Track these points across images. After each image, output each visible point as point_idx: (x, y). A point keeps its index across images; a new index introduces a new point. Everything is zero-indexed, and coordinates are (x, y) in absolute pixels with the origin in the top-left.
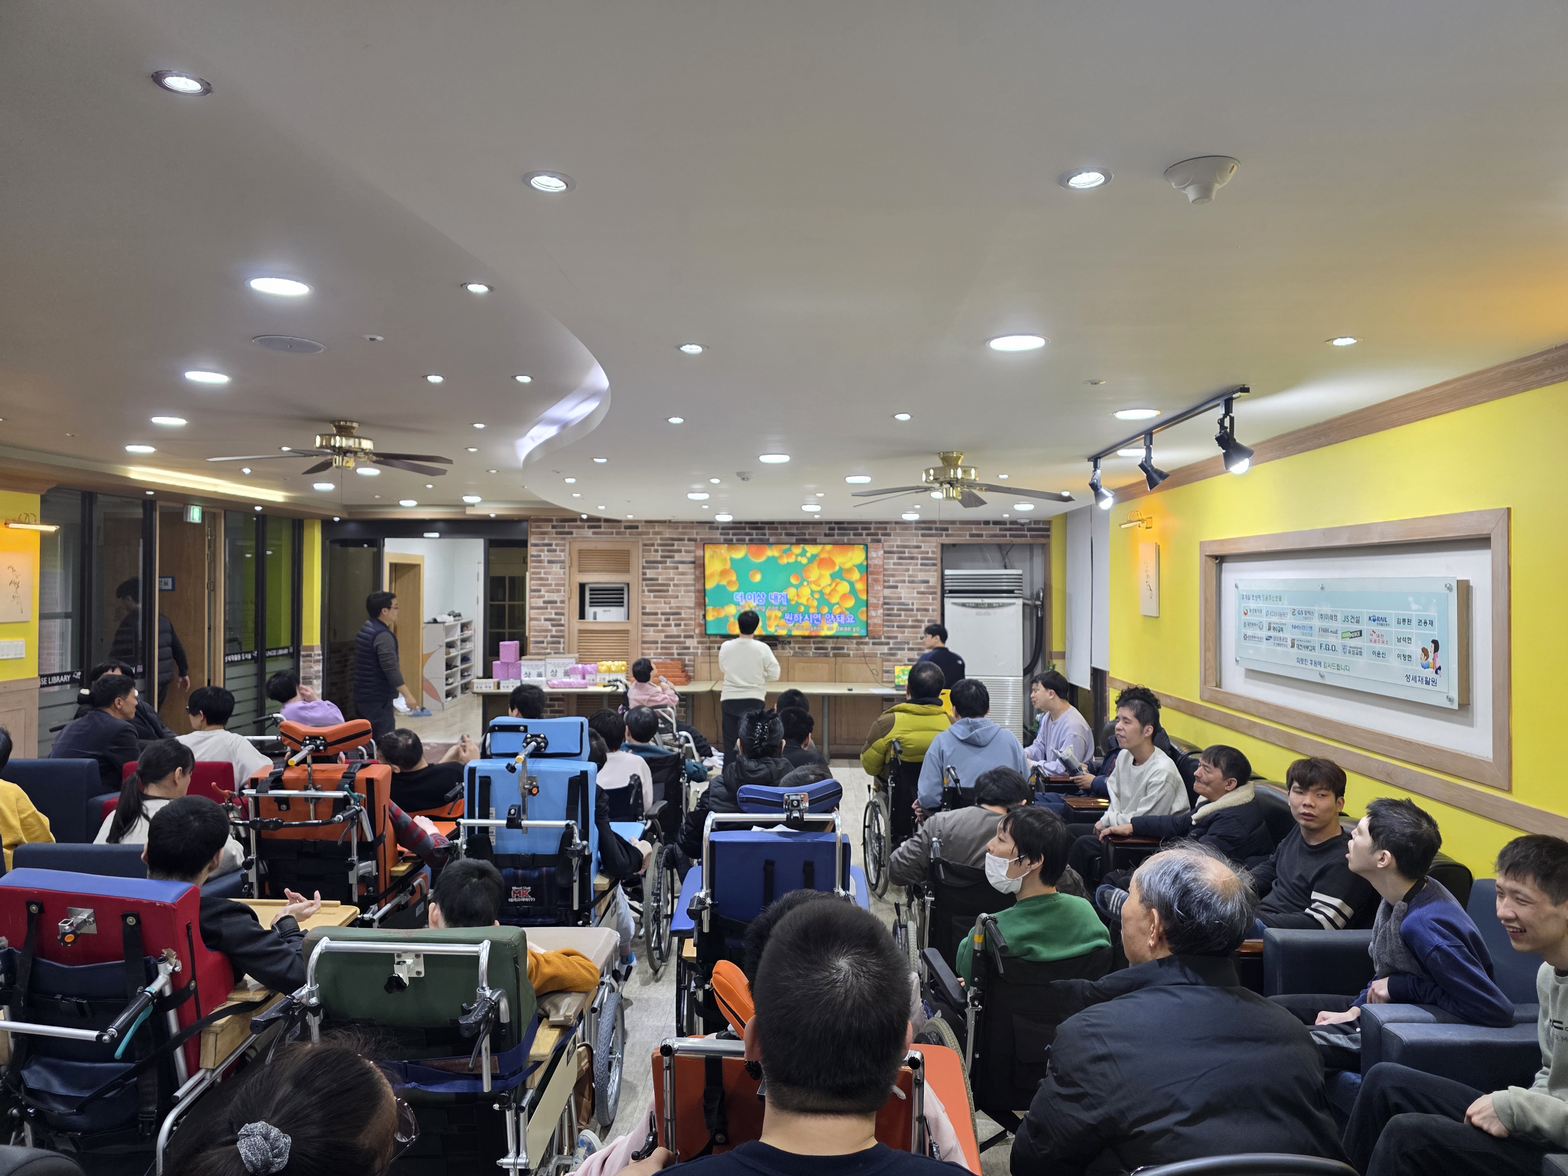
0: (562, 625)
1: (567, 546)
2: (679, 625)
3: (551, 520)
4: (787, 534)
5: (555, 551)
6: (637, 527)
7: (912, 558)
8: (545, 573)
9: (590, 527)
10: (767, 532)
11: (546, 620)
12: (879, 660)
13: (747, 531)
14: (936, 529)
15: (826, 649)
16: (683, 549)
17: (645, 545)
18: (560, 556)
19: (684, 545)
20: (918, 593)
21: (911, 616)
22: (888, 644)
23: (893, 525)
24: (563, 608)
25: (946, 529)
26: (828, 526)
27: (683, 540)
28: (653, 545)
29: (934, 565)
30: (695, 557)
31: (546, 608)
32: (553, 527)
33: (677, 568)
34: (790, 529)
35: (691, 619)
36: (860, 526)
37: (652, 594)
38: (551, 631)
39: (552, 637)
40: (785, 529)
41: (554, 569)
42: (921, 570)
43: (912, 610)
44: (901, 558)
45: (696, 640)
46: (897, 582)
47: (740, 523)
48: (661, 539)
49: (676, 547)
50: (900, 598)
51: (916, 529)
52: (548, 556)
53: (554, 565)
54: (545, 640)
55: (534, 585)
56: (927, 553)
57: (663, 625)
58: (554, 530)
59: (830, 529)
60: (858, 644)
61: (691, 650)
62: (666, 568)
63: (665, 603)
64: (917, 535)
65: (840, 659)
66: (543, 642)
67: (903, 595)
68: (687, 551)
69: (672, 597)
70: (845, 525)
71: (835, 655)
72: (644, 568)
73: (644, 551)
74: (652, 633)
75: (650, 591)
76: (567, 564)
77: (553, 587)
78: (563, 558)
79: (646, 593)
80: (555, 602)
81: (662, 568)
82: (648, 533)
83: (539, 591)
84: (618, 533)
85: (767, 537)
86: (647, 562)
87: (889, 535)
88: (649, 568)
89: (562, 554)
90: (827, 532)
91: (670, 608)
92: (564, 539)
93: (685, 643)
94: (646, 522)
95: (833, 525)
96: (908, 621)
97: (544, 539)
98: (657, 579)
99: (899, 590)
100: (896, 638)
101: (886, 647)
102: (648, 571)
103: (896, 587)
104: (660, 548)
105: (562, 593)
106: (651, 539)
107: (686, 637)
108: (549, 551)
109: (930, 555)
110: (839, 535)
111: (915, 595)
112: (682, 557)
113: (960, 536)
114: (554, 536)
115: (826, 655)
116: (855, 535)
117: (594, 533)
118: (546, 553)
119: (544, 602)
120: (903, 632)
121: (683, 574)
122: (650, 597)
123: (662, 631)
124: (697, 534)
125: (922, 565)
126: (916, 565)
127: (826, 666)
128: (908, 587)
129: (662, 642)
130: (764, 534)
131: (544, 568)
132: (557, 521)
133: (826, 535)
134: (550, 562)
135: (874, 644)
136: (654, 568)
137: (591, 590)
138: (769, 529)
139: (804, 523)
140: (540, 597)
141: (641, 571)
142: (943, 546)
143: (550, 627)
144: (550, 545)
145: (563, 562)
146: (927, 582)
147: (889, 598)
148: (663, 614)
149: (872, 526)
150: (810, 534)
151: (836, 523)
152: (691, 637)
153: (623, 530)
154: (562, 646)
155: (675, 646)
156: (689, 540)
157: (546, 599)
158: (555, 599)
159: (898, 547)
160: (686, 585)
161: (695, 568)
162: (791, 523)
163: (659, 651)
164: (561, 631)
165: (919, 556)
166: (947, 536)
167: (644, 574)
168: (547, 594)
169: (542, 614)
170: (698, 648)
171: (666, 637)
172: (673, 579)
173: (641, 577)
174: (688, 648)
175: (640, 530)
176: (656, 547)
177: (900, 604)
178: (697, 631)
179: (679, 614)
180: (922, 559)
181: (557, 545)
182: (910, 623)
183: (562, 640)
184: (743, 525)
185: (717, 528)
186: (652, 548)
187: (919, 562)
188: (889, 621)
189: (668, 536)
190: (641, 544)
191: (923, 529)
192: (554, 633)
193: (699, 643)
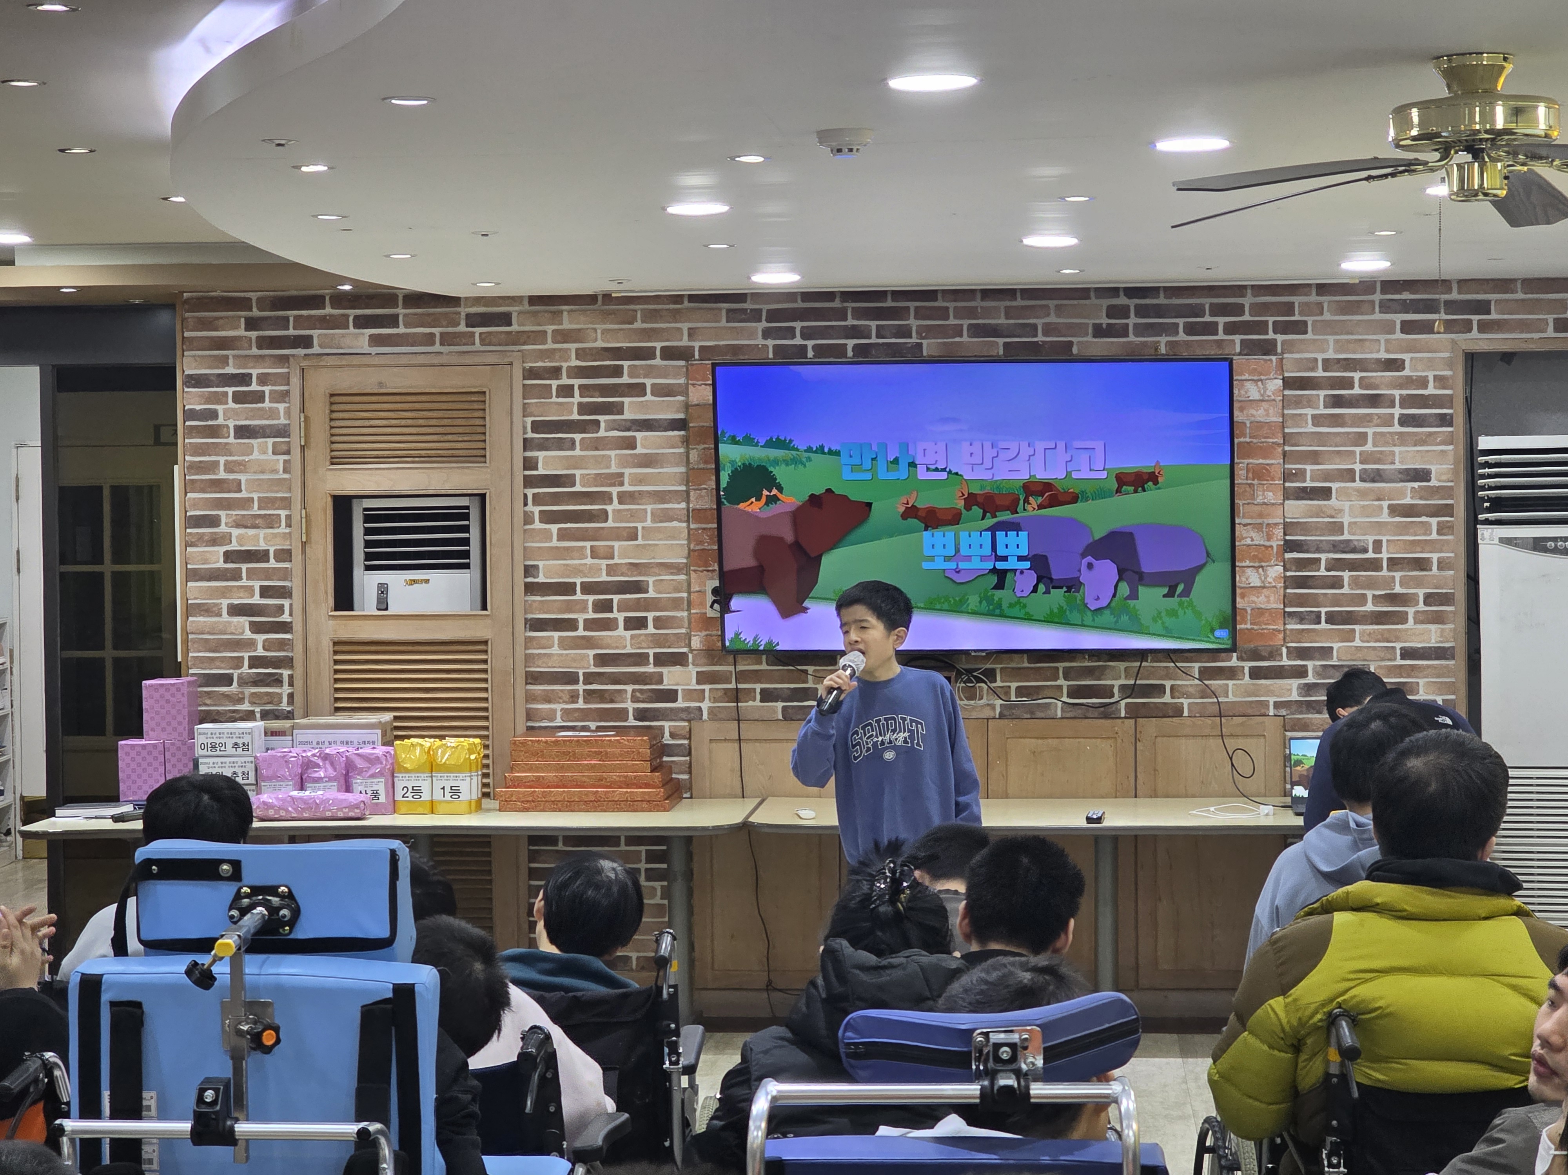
0: (285, 627)
1: (295, 380)
2: (641, 623)
3: (243, 304)
4: (977, 331)
5: (259, 397)
6: (505, 319)
7: (1374, 401)
8: (229, 468)
9: (362, 323)
10: (913, 323)
11: (237, 610)
12: (1271, 726)
13: (851, 322)
14: (1452, 307)
15: (1107, 692)
16: (649, 382)
17: (531, 373)
18: (273, 414)
19: (650, 372)
20: (1394, 510)
21: (1371, 584)
22: (1301, 672)
23: (1313, 298)
24: (286, 574)
25: (1483, 307)
26: (1106, 302)
27: (648, 354)
28: (555, 373)
29: (1445, 420)
30: (687, 406)
31: (236, 575)
32: (252, 324)
33: (631, 444)
34: (987, 313)
35: (676, 604)
36: (1207, 302)
37: (554, 528)
38: (251, 644)
39: (255, 662)
40: (972, 313)
41: (256, 455)
42: (1403, 439)
43: (1375, 565)
44: (1337, 402)
45: (692, 670)
46: (1328, 476)
47: (829, 296)
48: (581, 354)
49: (625, 379)
50: (1338, 528)
51: (1385, 307)
52: (236, 414)
53: (255, 442)
54: (236, 673)
55: (196, 504)
56: (1423, 383)
57: (590, 625)
58: (253, 334)
59: (1112, 312)
60: (1205, 674)
61: (680, 703)
62: (597, 444)
63: (595, 554)
64: (1389, 328)
65: (1150, 726)
66: (227, 680)
67: (1346, 520)
68: (661, 391)
69: (617, 534)
70: (1162, 300)
71: (1134, 713)
72: (527, 444)
73: (527, 391)
74: (555, 650)
75: (548, 518)
76: (296, 440)
77: (255, 510)
78: (283, 421)
79: (538, 525)
80: (262, 556)
81: (585, 446)
82: (540, 336)
83: (214, 522)
84: (446, 339)
85: (914, 340)
86: (537, 427)
87: (1300, 328)
88: (543, 446)
89: (281, 407)
90: (1105, 321)
91: (611, 570)
92: (284, 359)
93: (660, 679)
94: (534, 300)
95: (1122, 300)
96: (1362, 600)
97: (224, 361)
98: (570, 480)
99: (1333, 502)
100: (1326, 652)
101: (1295, 683)
102: (541, 455)
103: (1325, 493)
104: (576, 382)
105: (283, 529)
106: (548, 354)
107: (661, 660)
108: (238, 398)
109: (1431, 390)
110: (1141, 330)
111: (1385, 517)
112: (644, 406)
113: (1524, 326)
114: (255, 351)
115: (1107, 713)
116: (1191, 329)
117: (375, 340)
118: (231, 405)
119: (229, 556)
120: (1349, 636)
121: (648, 461)
122: (548, 535)
123: (588, 643)
124: (692, 333)
125: (1405, 421)
126: (1387, 421)
127: (1106, 746)
128: (1363, 494)
129: (590, 678)
130: (905, 332)
131: (225, 450)
132: (262, 304)
133: (1099, 331)
134: (242, 432)
135: (1256, 674)
136: (560, 445)
137: (367, 519)
138: (920, 314)
139: (1030, 293)
140: (214, 541)
141: (519, 454)
142: (1471, 359)
143: (248, 634)
144: (244, 379)
145: (282, 432)
146: (1422, 475)
147: (1304, 528)
148: (588, 588)
149: (1247, 301)
150: (1049, 329)
151: (1133, 292)
152: (678, 660)
153: (462, 328)
154: (286, 690)
155: (629, 688)
156: (669, 354)
157: (234, 546)
158: (262, 546)
159: (1327, 364)
160: (661, 497)
161: (686, 441)
162: (988, 294)
163: (581, 704)
164: (282, 645)
165: (1397, 393)
166: (1484, 327)
167: (530, 464)
168: (235, 532)
169: (224, 593)
170: (700, 696)
171: (601, 660)
172: (617, 480)
173: (520, 474)
174: (670, 695)
175: (515, 327)
176: (565, 381)
177: (1335, 547)
178: (696, 642)
179: (638, 587)
180: (1406, 401)
181: (263, 379)
182: (1370, 607)
183: (286, 673)
184: (837, 304)
185: (756, 316)
186: (554, 383)
187: (1397, 411)
188: (1301, 601)
189: (600, 344)
190: (518, 373)
191: (1406, 306)
192: (260, 652)
193: (702, 678)
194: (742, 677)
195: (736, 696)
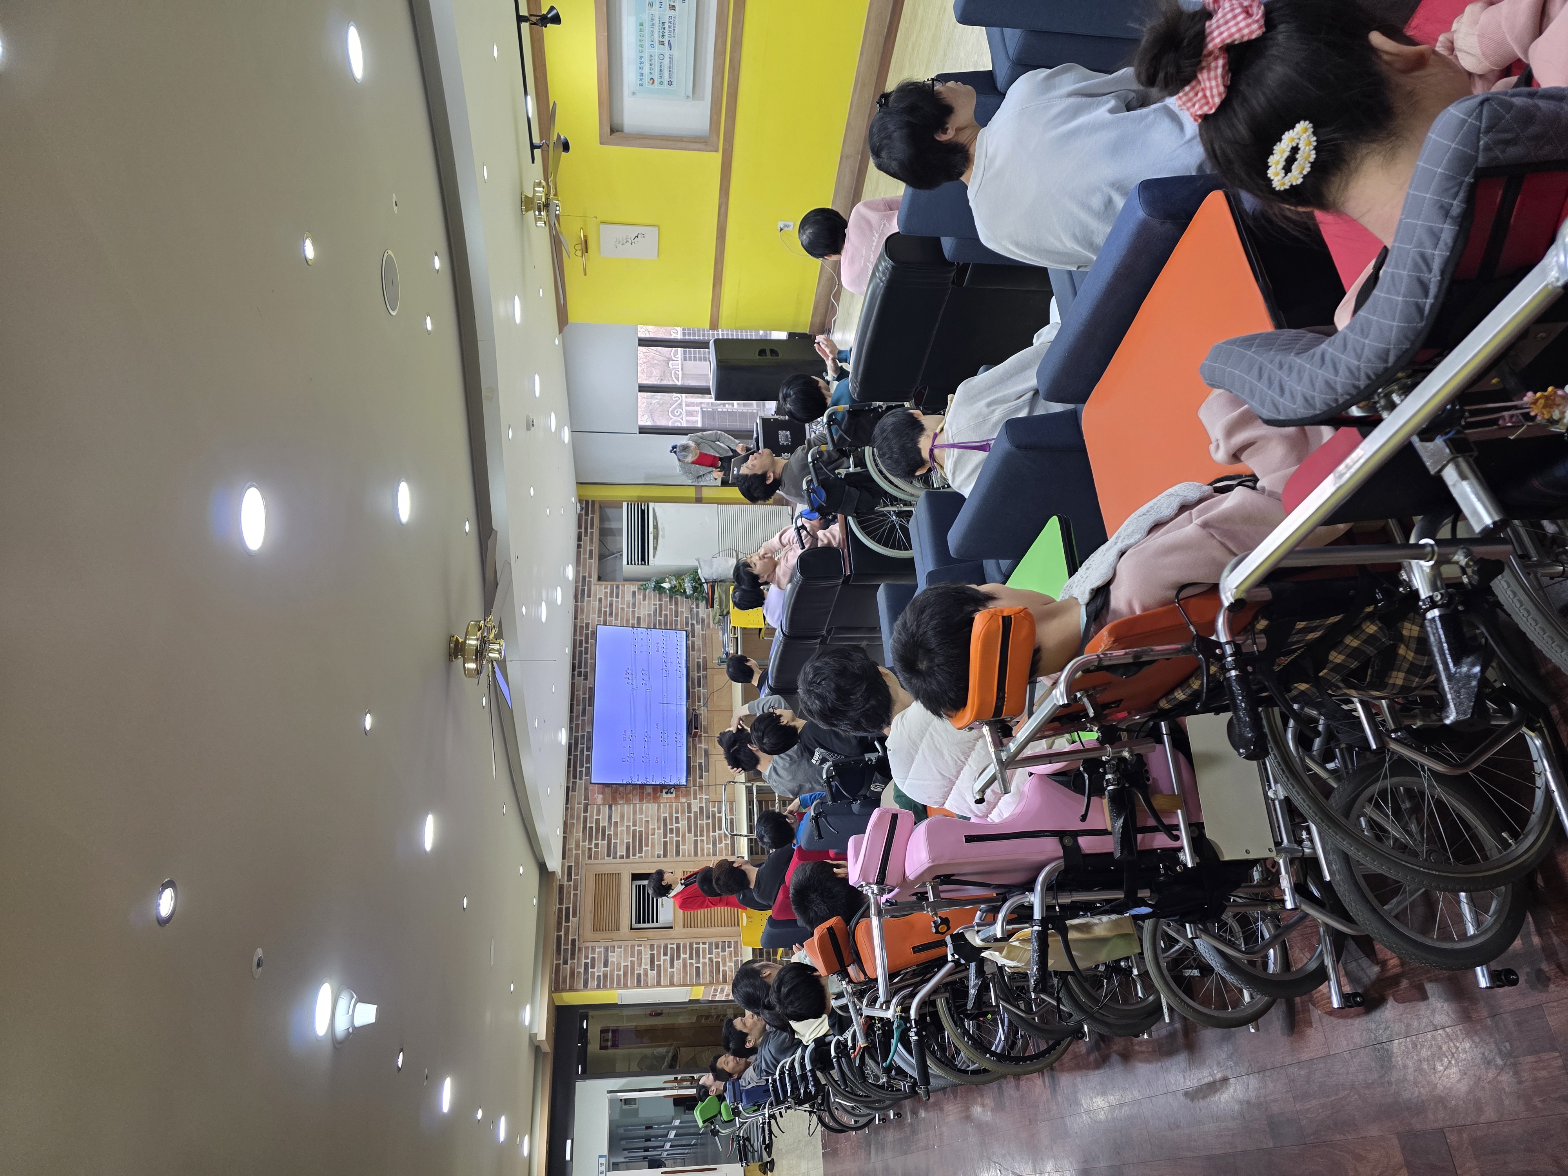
0: (678, 947)
1: (587, 944)
2: (677, 818)
3: (558, 965)
4: (584, 714)
5: (593, 959)
6: (570, 867)
7: (611, 605)
8: (619, 970)
9: (567, 920)
10: (580, 734)
11: (672, 966)
12: (708, 632)
13: (578, 753)
14: (583, 585)
15: (699, 678)
16: (595, 817)
17: (590, 857)
18: (600, 953)
19: (591, 817)
20: (644, 599)
21: (666, 606)
22: (693, 625)
23: (578, 621)
24: (659, 947)
25: (584, 578)
26: (576, 677)
27: (585, 818)
28: (590, 849)
29: (618, 587)
30: (604, 804)
31: (659, 966)
32: (565, 963)
33: (616, 823)
34: (578, 712)
35: (671, 807)
36: (578, 649)
37: (644, 849)
38: (684, 959)
39: (691, 958)
40: (578, 717)
41: (614, 959)
42: (623, 597)
43: (660, 605)
44: (611, 614)
45: (693, 801)
46: (634, 617)
47: (569, 760)
48: (584, 841)
49: (594, 825)
50: (649, 615)
51: (582, 602)
52: (599, 968)
53: (610, 960)
54: (695, 965)
55: (632, 983)
56: (606, 593)
57: (677, 836)
58: (569, 962)
59: (580, 675)
60: (693, 650)
61: (704, 805)
62: (616, 834)
63: (653, 834)
64: (589, 602)
65: (709, 665)
66: (698, 968)
67: (647, 613)
68: (598, 814)
69: (647, 827)
70: (577, 662)
71: (705, 669)
72: (615, 858)
73: (596, 858)
74: (686, 847)
75: (641, 851)
76: (610, 944)
77: (635, 959)
78: (602, 949)
79: (643, 855)
80: (652, 956)
81: (616, 838)
82: (577, 855)
83: (639, 975)
84: (576, 889)
85: (586, 734)
86: (609, 856)
87: (587, 625)
88: (616, 853)
89: (597, 950)
90: (582, 677)
91: (659, 829)
92: (580, 949)
93: (696, 812)
94: (564, 858)
95: (576, 673)
96: (671, 609)
97: (579, 973)
98: (628, 844)
99: (641, 616)
100: (687, 618)
101: (696, 626)
102: (619, 854)
103: (639, 618)
104: (594, 842)
105: (642, 948)
106: (583, 852)
107: (689, 811)
108: (593, 967)
109: (608, 591)
110: (586, 667)
111: (646, 602)
112: (604, 819)
113: (590, 567)
114: (576, 961)
115: (706, 677)
116: (586, 653)
117: (574, 915)
118: (595, 970)
119: (652, 969)
120: (682, 612)
121: (622, 817)
122: (647, 851)
123: (684, 836)
124: (579, 803)
125: (617, 597)
126: (617, 602)
127: (716, 677)
128: (639, 608)
129: (696, 835)
130: (583, 736)
131: (612, 971)
132: (558, 959)
133: (586, 679)
134: (606, 965)
135: (693, 636)
136: (615, 847)
137: (639, 922)
138: (577, 732)
139: (572, 699)
140: (646, 974)
141: (618, 860)
142: (599, 579)
143: (681, 961)
144: (586, 964)
145: (606, 949)
146: (634, 593)
147: (649, 623)
148: (665, 837)
149: (578, 638)
150: (584, 694)
151: (573, 669)
152: (689, 806)
153: (572, 883)
154: (701, 946)
155: (699, 822)
156: (586, 811)
157: (648, 967)
158: (648, 956)
159: (599, 617)
160: (635, 812)
161: (616, 804)
162: (571, 711)
163: (705, 838)
164: (685, 947)
165: (609, 599)
166: (590, 577)
167: (622, 857)
168: (643, 966)
169: (665, 970)
170: (701, 799)
171: (690, 831)
172: (628, 827)
173: (625, 860)
174: (701, 808)
175: (573, 864)
176: (593, 846)
177: (655, 615)
178: (684, 800)
179: (665, 820)
180: (612, 596)
181: (586, 957)
182: (673, 607)
183: (695, 946)
184: (572, 757)
185: (574, 783)
186: (594, 849)
187: (614, 599)
188: (671, 624)
189: (581, 834)
190: (589, 862)
191: (583, 596)
192: (687, 956)
193: (695, 798)
194: (695, 785)
195: (701, 786)
